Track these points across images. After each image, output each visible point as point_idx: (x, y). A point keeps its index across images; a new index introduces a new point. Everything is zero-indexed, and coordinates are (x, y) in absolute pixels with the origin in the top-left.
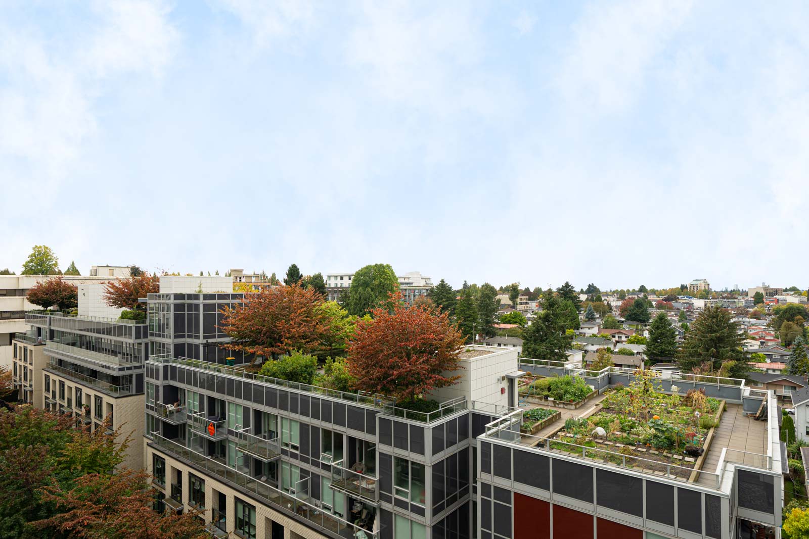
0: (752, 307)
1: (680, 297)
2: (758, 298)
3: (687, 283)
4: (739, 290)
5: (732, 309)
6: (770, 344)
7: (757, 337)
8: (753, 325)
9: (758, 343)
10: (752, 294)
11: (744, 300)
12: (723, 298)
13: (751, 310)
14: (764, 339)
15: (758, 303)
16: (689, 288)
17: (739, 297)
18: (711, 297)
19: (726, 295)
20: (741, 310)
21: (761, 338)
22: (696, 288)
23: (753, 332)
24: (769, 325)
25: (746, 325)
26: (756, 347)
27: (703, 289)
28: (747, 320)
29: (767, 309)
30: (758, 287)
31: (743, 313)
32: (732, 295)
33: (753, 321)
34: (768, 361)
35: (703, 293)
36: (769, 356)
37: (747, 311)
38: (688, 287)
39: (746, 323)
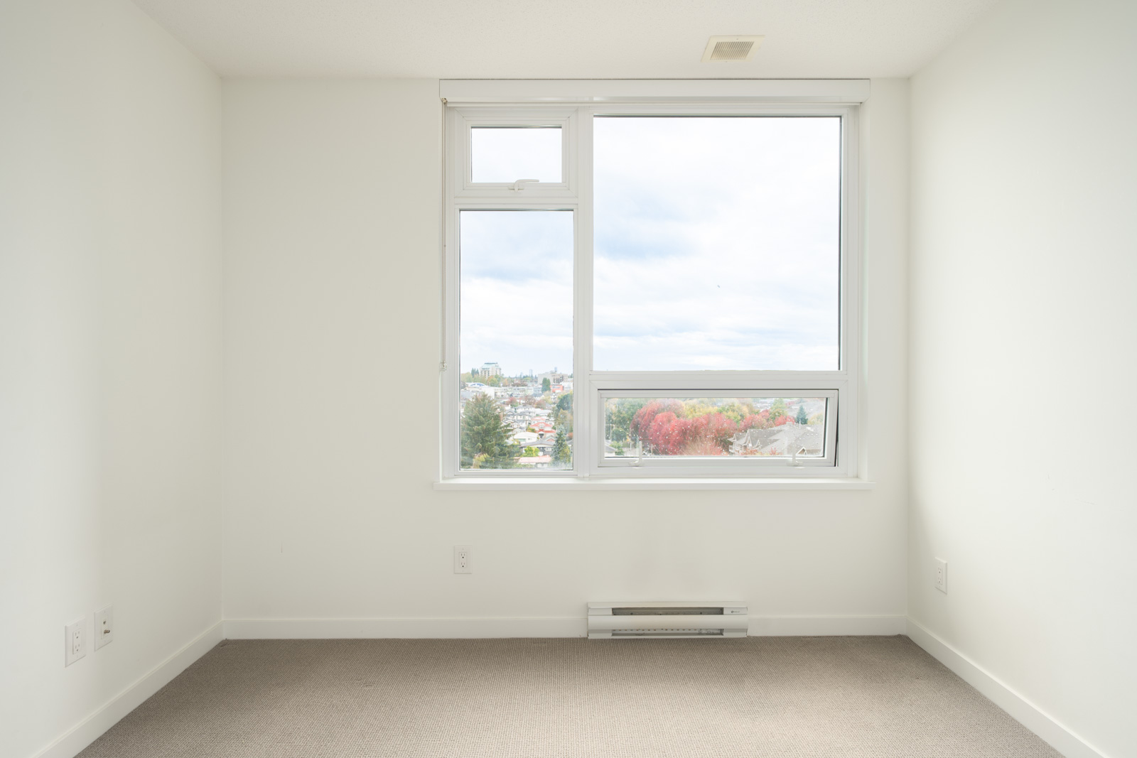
0: (540, 395)
1: (470, 384)
2: (546, 385)
3: (478, 367)
4: (532, 376)
5: (521, 398)
6: (548, 435)
7: (537, 429)
8: (537, 415)
9: (536, 435)
10: (540, 381)
11: (532, 388)
12: (514, 385)
13: (538, 399)
14: (542, 430)
15: (546, 390)
16: (480, 373)
17: (530, 384)
18: (502, 385)
19: (517, 382)
20: (529, 399)
21: (540, 430)
22: (487, 374)
23: (536, 422)
24: (549, 416)
25: (530, 416)
26: (534, 440)
27: (494, 374)
28: (532, 409)
29: (553, 397)
30: (547, 373)
31: (529, 401)
32: (522, 382)
33: (539, 411)
34: (541, 454)
35: (494, 379)
36: (543, 449)
37: (535, 401)
38: (479, 371)
39: (531, 414)
